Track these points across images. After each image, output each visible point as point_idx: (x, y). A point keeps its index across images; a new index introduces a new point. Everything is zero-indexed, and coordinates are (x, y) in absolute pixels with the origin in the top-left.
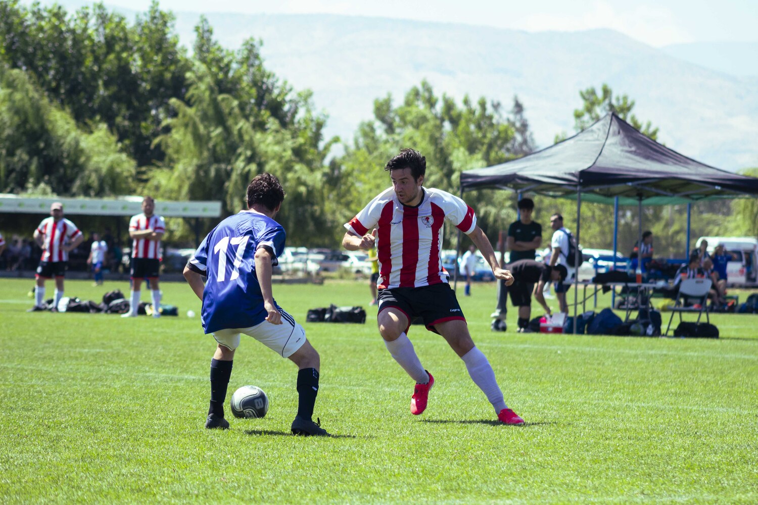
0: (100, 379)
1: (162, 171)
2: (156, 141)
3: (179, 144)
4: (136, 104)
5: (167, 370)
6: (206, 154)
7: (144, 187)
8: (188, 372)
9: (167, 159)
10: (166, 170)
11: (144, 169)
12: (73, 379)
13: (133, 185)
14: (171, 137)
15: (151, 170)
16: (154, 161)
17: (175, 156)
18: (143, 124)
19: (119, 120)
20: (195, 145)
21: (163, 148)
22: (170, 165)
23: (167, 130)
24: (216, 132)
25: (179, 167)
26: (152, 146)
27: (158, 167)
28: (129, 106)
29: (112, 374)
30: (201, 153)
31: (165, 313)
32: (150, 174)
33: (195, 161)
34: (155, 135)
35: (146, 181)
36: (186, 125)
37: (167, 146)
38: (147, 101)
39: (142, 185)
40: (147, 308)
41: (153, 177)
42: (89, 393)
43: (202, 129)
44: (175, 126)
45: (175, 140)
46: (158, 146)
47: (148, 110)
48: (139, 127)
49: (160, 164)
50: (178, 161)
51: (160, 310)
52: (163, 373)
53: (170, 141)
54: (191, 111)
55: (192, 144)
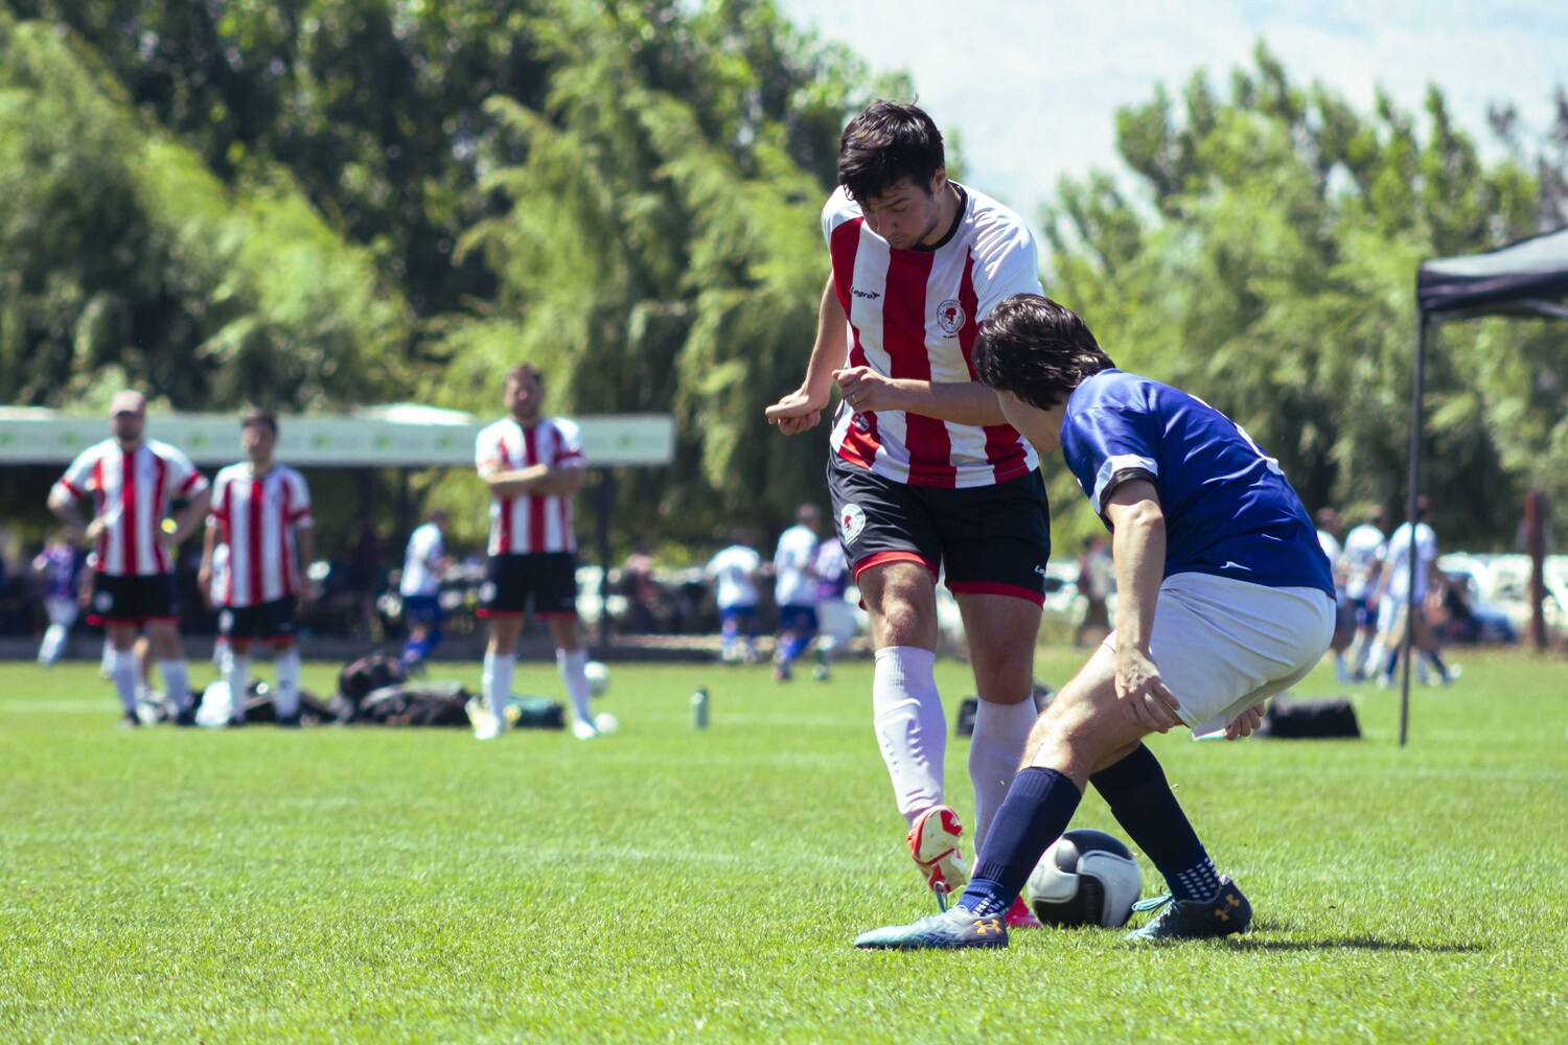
0: (367, 861)
1: (494, 330)
2: (470, 239)
3: (538, 248)
4: (407, 127)
5: (560, 840)
6: (621, 274)
7: (438, 381)
8: (624, 844)
9: (505, 296)
10: (505, 328)
11: (436, 323)
12: (282, 863)
13: (402, 372)
14: (515, 227)
15: (458, 328)
16: (469, 300)
17: (528, 283)
18: (431, 188)
19: (354, 176)
20: (586, 249)
21: (492, 259)
22: (517, 309)
23: (501, 203)
24: (642, 205)
25: (542, 318)
26: (459, 254)
27: (480, 317)
28: (389, 136)
29: (397, 850)
30: (605, 272)
31: (527, 721)
32: (454, 340)
33: (588, 301)
34: (467, 221)
35: (445, 360)
36: (558, 190)
37: (506, 255)
38: (439, 119)
39: (434, 370)
40: (472, 708)
41: (465, 347)
42: (339, 891)
43: (605, 200)
44: (523, 191)
45: (525, 237)
46: (477, 256)
47: (445, 144)
48: (419, 198)
49: (482, 306)
50: (536, 297)
51: (512, 712)
52: (549, 846)
53: (511, 238)
54: (568, 144)
55: (577, 247)
